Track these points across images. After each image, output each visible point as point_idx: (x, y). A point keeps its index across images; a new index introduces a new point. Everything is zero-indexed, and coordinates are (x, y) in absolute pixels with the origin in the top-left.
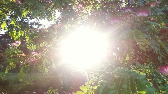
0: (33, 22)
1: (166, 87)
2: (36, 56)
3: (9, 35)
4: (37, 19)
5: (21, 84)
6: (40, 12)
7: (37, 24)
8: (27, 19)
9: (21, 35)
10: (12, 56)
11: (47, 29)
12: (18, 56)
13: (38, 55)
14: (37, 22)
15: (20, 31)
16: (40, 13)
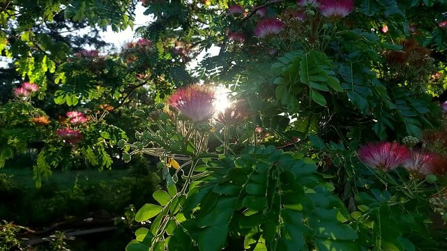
0: (82, 37)
1: (374, 197)
2: (78, 124)
3: (17, 70)
4: (93, 29)
5: (54, 199)
6: (91, 6)
7: (93, 41)
8: (67, 27)
9: (48, 69)
10: (15, 123)
11: (121, 55)
12: (30, 122)
13: (83, 121)
14: (93, 35)
15: (44, 60)
16: (91, 8)
